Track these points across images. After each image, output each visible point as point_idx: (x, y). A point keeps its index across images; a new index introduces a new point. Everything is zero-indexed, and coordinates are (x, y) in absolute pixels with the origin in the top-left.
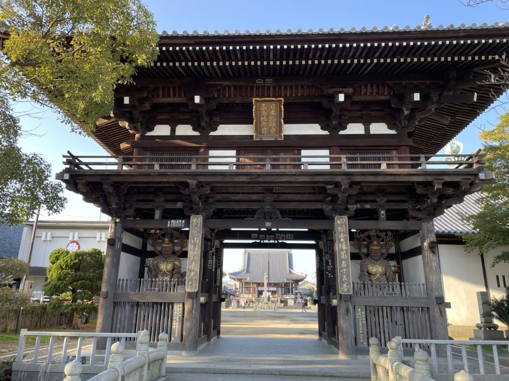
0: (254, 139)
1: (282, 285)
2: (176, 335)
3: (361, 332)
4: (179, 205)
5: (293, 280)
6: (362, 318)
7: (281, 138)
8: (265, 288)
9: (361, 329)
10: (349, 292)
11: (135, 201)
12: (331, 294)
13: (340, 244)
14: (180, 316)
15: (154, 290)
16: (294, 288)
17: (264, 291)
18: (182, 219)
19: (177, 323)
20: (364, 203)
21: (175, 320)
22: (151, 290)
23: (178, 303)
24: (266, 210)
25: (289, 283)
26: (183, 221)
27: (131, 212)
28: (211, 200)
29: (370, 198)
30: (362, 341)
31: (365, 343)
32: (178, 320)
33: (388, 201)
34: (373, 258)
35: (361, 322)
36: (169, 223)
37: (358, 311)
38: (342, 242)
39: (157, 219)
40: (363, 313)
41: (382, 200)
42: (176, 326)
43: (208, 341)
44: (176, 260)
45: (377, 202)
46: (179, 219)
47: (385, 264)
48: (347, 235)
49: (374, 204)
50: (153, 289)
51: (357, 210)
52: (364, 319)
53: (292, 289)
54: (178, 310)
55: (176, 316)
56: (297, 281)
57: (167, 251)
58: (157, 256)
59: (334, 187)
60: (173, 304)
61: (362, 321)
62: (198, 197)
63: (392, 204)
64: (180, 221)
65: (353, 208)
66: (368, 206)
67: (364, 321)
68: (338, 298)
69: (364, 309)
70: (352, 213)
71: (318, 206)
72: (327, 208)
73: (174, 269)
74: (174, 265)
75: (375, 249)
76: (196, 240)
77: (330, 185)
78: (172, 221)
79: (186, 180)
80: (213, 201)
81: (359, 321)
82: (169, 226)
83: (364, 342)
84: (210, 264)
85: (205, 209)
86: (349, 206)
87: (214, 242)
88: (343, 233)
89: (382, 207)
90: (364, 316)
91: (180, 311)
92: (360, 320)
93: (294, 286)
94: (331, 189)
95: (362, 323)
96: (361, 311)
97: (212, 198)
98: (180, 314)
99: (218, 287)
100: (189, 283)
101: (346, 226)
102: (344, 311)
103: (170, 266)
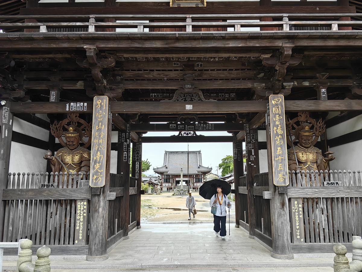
0: (171, 6)
1: (194, 176)
2: (81, 238)
3: (298, 227)
4: (80, 85)
5: (202, 173)
6: (299, 211)
7: (204, 5)
8: (182, 178)
9: (297, 224)
10: (285, 183)
11: (25, 80)
12: (255, 184)
13: (275, 128)
14: (85, 215)
15: (52, 185)
16: (203, 178)
17: (180, 181)
18: (84, 101)
19: (81, 224)
20: (301, 80)
21: (78, 220)
22: (48, 186)
23: (82, 200)
24: (186, 90)
25: (199, 175)
26: (86, 104)
27: (21, 93)
28: (119, 78)
29: (309, 74)
30: (298, 237)
31: (302, 240)
32: (82, 220)
33: (329, 78)
34: (303, 145)
35: (297, 216)
36: (68, 106)
37: (294, 203)
38: (278, 126)
39: (52, 102)
40: (300, 206)
41: (323, 76)
42: (79, 226)
43: (124, 236)
44: (84, 152)
45: (317, 78)
46: (80, 101)
47: (316, 151)
48: (283, 117)
49: (313, 81)
50: (50, 184)
51: (294, 89)
52: (301, 213)
53: (201, 179)
54: (82, 209)
55: (80, 216)
56: (205, 173)
57: (73, 142)
58: (63, 147)
59: (270, 57)
60: (75, 201)
61: (299, 215)
62: (101, 72)
63: (334, 80)
64: (82, 104)
65: (289, 86)
66: (306, 84)
67: (301, 215)
68: (272, 189)
69: (301, 202)
70: (289, 92)
71: (249, 85)
72: (259, 86)
73: (82, 162)
74: (82, 157)
75: (306, 136)
76: (101, 126)
77: (267, 54)
78: (72, 104)
79: (82, 46)
80: (122, 79)
81: (295, 215)
82: (67, 109)
83: (301, 238)
84: (125, 157)
85: (111, 89)
86: (285, 84)
87: (129, 133)
88: (278, 114)
89: (323, 85)
90: (301, 209)
91: (84, 209)
92: (297, 214)
93: (202, 177)
94: (267, 59)
95: (299, 217)
96: (298, 204)
97: (120, 75)
98: (84, 213)
99: (137, 179)
100: (93, 176)
101: (282, 106)
102: (278, 205)
103: (77, 158)
